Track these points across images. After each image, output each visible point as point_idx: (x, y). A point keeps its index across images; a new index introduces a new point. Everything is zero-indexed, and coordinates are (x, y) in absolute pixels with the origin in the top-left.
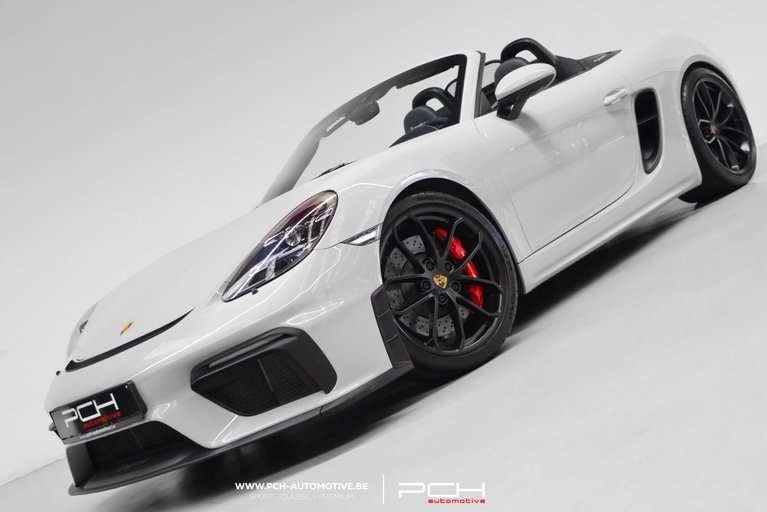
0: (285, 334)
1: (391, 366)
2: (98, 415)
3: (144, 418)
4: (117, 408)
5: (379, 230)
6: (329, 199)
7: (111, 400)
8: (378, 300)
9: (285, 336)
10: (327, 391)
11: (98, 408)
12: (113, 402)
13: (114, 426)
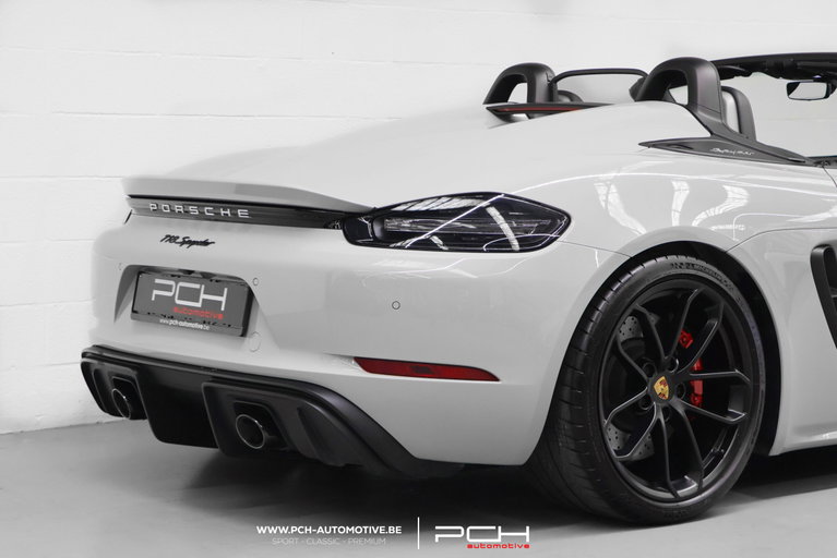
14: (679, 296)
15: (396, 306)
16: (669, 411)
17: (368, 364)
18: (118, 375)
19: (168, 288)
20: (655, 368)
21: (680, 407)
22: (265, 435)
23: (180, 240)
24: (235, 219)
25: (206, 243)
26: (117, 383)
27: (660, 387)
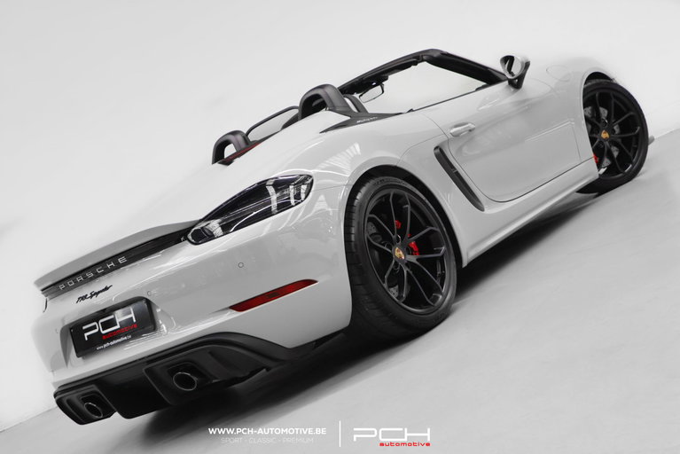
14: (384, 200)
15: (241, 265)
16: (409, 264)
17: (240, 307)
18: (83, 395)
19: (94, 327)
20: (391, 244)
21: (413, 259)
22: (195, 379)
23: (89, 295)
24: (118, 266)
25: (106, 289)
26: (85, 400)
27: (398, 253)
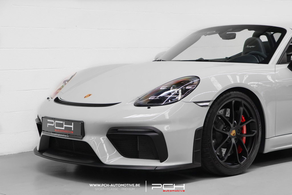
0: (154, 131)
1: (192, 162)
2: (63, 128)
3: (82, 139)
4: (73, 130)
5: (211, 103)
6: (196, 81)
7: (72, 125)
8: (199, 133)
9: (153, 131)
10: (161, 162)
11: (64, 126)
12: (72, 126)
13: (68, 136)
